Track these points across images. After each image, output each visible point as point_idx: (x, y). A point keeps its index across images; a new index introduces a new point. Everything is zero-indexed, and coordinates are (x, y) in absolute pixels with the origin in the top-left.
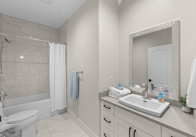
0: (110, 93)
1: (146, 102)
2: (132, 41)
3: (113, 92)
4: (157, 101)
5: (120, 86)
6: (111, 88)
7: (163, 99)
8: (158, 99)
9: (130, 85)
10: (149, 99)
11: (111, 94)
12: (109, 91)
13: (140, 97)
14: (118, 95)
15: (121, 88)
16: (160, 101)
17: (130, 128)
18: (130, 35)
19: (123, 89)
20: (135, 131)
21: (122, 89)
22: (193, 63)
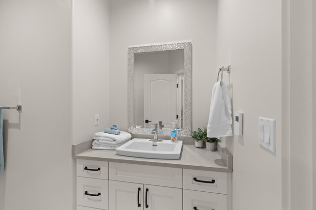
0: (96, 143)
1: (157, 145)
2: (133, 58)
3: (103, 140)
4: (169, 142)
5: (114, 129)
6: (97, 134)
7: (176, 137)
8: (170, 139)
9: (129, 127)
10: (160, 141)
11: (99, 145)
12: (94, 140)
13: (147, 140)
14: (114, 143)
15: (117, 131)
16: (173, 141)
17: (139, 189)
18: (129, 48)
19: (120, 134)
20: (147, 190)
21: (118, 134)
22: (214, 88)
